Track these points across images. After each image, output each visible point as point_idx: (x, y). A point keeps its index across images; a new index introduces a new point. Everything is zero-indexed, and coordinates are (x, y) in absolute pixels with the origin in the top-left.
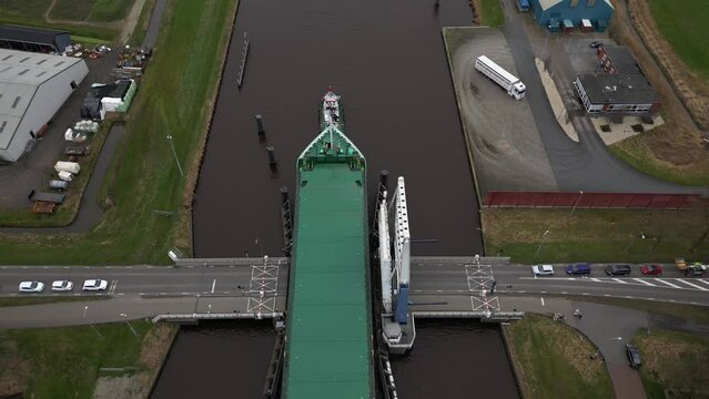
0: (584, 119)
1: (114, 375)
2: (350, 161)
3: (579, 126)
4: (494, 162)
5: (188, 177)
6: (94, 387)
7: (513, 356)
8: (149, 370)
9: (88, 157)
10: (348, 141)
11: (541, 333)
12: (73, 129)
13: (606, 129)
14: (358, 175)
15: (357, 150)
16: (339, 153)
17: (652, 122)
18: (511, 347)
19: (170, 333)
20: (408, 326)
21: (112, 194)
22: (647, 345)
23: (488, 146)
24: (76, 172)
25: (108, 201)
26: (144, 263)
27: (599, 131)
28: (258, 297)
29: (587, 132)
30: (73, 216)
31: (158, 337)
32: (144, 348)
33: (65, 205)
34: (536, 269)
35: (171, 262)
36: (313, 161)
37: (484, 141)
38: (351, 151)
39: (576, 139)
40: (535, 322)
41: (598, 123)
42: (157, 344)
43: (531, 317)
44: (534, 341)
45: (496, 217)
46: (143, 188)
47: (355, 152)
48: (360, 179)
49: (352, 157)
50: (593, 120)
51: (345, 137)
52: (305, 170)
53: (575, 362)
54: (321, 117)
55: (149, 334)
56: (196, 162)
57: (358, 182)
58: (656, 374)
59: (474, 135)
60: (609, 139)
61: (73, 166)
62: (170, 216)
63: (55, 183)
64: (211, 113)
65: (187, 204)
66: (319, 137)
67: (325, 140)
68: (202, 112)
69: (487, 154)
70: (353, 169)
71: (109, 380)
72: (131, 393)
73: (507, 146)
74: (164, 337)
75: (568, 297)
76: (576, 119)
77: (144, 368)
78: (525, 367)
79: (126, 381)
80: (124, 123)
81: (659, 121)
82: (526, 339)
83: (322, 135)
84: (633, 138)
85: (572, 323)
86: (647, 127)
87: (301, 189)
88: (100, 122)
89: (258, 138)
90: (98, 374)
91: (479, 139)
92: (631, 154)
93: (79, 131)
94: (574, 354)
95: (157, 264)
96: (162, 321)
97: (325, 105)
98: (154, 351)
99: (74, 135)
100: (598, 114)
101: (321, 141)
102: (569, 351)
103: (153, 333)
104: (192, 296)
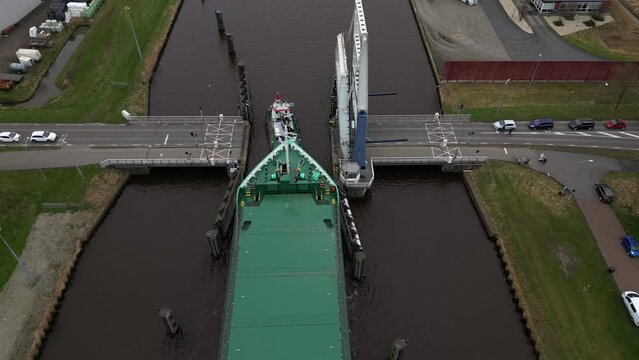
0: (537, 17)
1: (55, 211)
2: (315, 190)
3: (533, 23)
4: (452, 50)
5: (147, 60)
6: (34, 222)
7: (477, 196)
8: (94, 209)
9: (51, 50)
10: (312, 161)
11: (506, 176)
12: (37, 27)
13: (559, 24)
14: (327, 211)
15: (325, 173)
16: (298, 178)
17: (602, 20)
18: (475, 190)
19: (119, 179)
20: (367, 171)
21: (70, 76)
22: (617, 185)
23: (444, 38)
24: (37, 58)
25: (66, 82)
26: (96, 121)
27: (552, 26)
28: (212, 148)
29: (540, 27)
30: (30, 94)
31: (106, 182)
32: (90, 190)
33: (24, 84)
34: (498, 125)
35: (124, 120)
36: (261, 191)
37: (440, 35)
38: (316, 175)
39: (530, 31)
40: (499, 167)
41: (550, 20)
42: (105, 187)
43: (494, 164)
44: (498, 182)
45: (455, 90)
46: (102, 72)
47: (322, 177)
48: (330, 216)
49: (318, 185)
50: (545, 18)
51: (307, 156)
52: (248, 204)
53: (544, 200)
54: (269, 131)
55: (96, 178)
56: (156, 49)
57: (327, 222)
58: (630, 209)
59: (430, 30)
60: (562, 31)
61: (33, 53)
62: (126, 88)
63: (14, 65)
64: (174, 15)
65: (144, 80)
66: (271, 156)
67: (279, 160)
68: (164, 14)
69: (444, 44)
70: (319, 201)
71: (51, 215)
72: (73, 227)
73: (463, 38)
74: (111, 182)
75: (532, 147)
76: (529, 17)
77: (88, 207)
78: (491, 206)
79: (68, 216)
80: (88, 26)
81: (608, 19)
82: (490, 182)
83: (274, 152)
84: (585, 31)
85: (538, 167)
86: (598, 23)
87: (242, 233)
88: (64, 24)
89: (218, 33)
90: (40, 210)
91: (436, 34)
92: (586, 42)
93: (44, 29)
94: (541, 193)
95: (110, 122)
96: (111, 167)
97: (274, 115)
98: (101, 193)
99: (38, 32)
100: (551, 12)
101: (272, 162)
102: (535, 191)
103: (100, 177)
104: (144, 147)
